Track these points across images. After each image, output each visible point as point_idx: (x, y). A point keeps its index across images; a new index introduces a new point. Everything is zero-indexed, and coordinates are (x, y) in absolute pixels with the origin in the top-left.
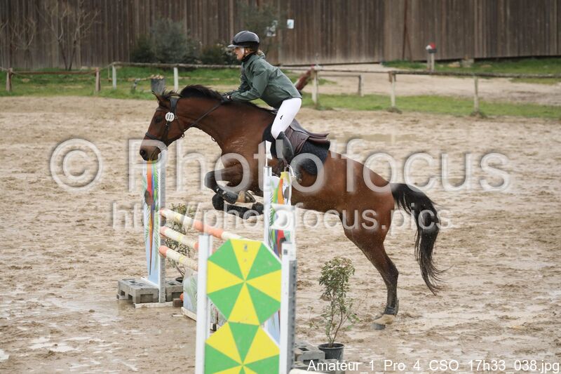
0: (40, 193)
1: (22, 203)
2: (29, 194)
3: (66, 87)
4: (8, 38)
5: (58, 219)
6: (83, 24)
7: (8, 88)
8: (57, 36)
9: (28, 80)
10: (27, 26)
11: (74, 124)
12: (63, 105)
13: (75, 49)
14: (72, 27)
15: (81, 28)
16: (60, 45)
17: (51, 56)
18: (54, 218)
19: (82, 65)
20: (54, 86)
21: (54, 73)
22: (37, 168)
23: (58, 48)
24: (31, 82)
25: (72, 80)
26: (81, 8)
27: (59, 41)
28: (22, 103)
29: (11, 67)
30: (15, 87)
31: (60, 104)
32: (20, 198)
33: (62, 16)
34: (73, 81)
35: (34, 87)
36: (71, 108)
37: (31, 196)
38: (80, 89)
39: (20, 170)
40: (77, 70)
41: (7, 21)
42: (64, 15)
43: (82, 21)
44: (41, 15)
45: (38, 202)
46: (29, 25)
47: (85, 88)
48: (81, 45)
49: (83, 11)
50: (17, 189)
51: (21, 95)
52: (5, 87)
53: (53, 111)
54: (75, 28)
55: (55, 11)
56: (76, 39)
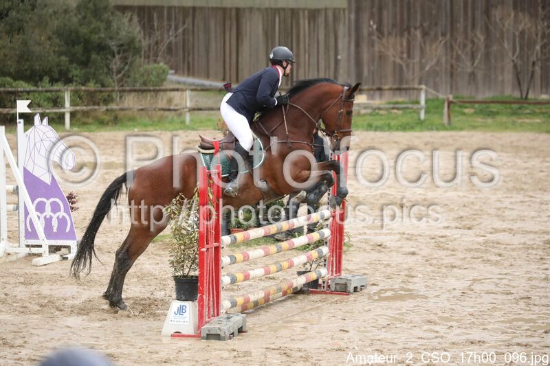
0: (477, 255)
1: (453, 267)
2: (462, 257)
3: (520, 121)
4: (449, 57)
5: (497, 289)
6: (545, 40)
7: (445, 120)
8: (510, 54)
9: (472, 110)
10: (473, 42)
11: (527, 168)
12: (515, 144)
13: (533, 72)
14: (531, 45)
15: (542, 46)
16: (515, 66)
17: (503, 81)
18: (492, 287)
19: (542, 93)
20: (504, 119)
21: (505, 103)
22: (475, 223)
23: (511, 70)
24: (476, 113)
25: (528, 111)
26: (543, 19)
27: (513, 61)
28: (462, 139)
29: (451, 93)
30: (455, 120)
31: (512, 142)
32: (451, 260)
33: (517, 30)
34: (529, 114)
35: (479, 120)
36: (525, 148)
37: (465, 258)
38: (538, 123)
39: (453, 224)
40: (535, 99)
41: (448, 35)
42: (520, 29)
43: (543, 37)
44: (490, 27)
45: (474, 266)
46: (476, 40)
47: (544, 122)
48: (542, 68)
49: (546, 24)
50: (447, 249)
51: (462, 129)
52: (442, 119)
53: (503, 151)
54: (534, 46)
55: (508, 23)
56: (535, 59)
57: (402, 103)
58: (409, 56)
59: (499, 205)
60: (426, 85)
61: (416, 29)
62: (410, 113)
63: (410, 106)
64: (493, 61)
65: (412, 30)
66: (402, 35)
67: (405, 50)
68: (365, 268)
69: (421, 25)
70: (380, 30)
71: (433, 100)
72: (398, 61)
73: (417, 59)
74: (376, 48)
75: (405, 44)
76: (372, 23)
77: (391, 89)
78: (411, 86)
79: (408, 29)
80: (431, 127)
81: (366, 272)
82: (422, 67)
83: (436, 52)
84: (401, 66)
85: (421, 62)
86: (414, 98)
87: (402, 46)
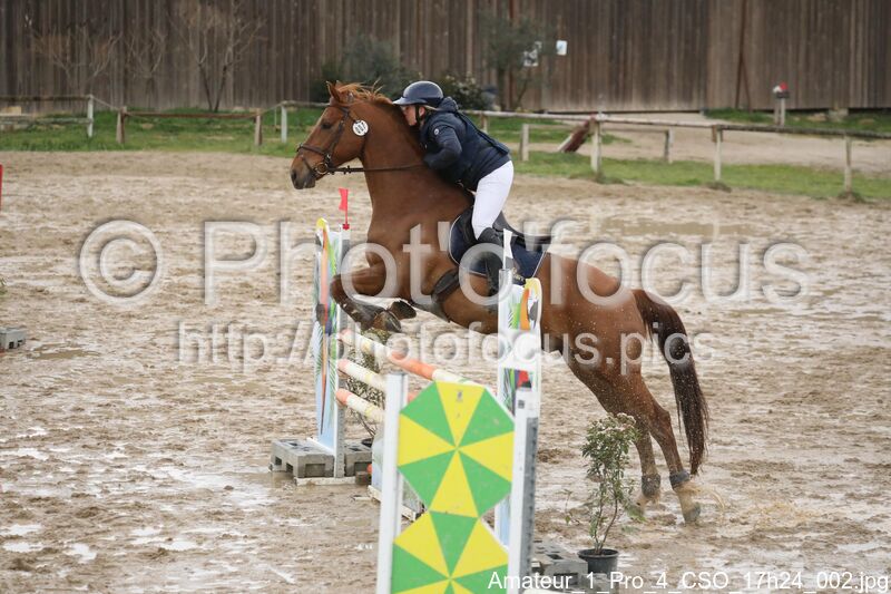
3: (209, 138)
4: (122, 61)
6: (238, 41)
7: (118, 137)
8: (197, 58)
9: (151, 126)
10: (151, 42)
11: (219, 196)
12: (203, 166)
13: (224, 79)
14: (222, 46)
15: (234, 48)
16: (202, 72)
17: (188, 91)
19: (235, 104)
20: (190, 135)
21: (191, 116)
23: (198, 77)
24: (155, 129)
25: (219, 127)
26: (235, 15)
27: (200, 65)
28: (139, 161)
29: (125, 103)
30: (130, 137)
31: (199, 165)
33: (205, 27)
34: (219, 130)
35: (160, 137)
36: (216, 171)
38: (231, 141)
40: (227, 112)
41: (121, 33)
42: (209, 25)
43: (236, 35)
44: (172, 24)
46: (154, 39)
47: (238, 140)
48: (235, 73)
49: (239, 21)
51: (139, 148)
52: (115, 136)
53: (188, 175)
54: (226, 47)
55: (195, 20)
56: (227, 63)
57: (64, 116)
58: (73, 59)
59: (185, 240)
60: (94, 94)
61: (81, 25)
62: (75, 128)
63: (76, 120)
64: (175, 65)
65: (77, 26)
66: (64, 33)
67: (68, 51)
68: (23, 320)
69: (88, 21)
70: (36, 26)
71: (103, 113)
72: (60, 64)
73: (83, 63)
74: (33, 49)
75: (68, 44)
76: (27, 18)
77: (51, 99)
78: (76, 95)
79: (72, 25)
80: (101, 146)
81: (24, 324)
82: (90, 73)
83: (107, 54)
84: (63, 72)
85: (87, 66)
86: (79, 110)
87: (64, 46)
